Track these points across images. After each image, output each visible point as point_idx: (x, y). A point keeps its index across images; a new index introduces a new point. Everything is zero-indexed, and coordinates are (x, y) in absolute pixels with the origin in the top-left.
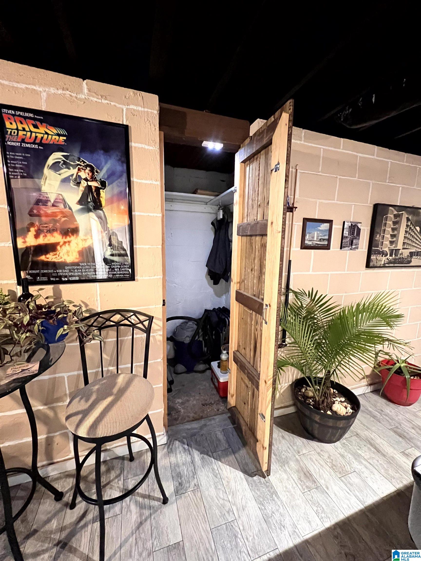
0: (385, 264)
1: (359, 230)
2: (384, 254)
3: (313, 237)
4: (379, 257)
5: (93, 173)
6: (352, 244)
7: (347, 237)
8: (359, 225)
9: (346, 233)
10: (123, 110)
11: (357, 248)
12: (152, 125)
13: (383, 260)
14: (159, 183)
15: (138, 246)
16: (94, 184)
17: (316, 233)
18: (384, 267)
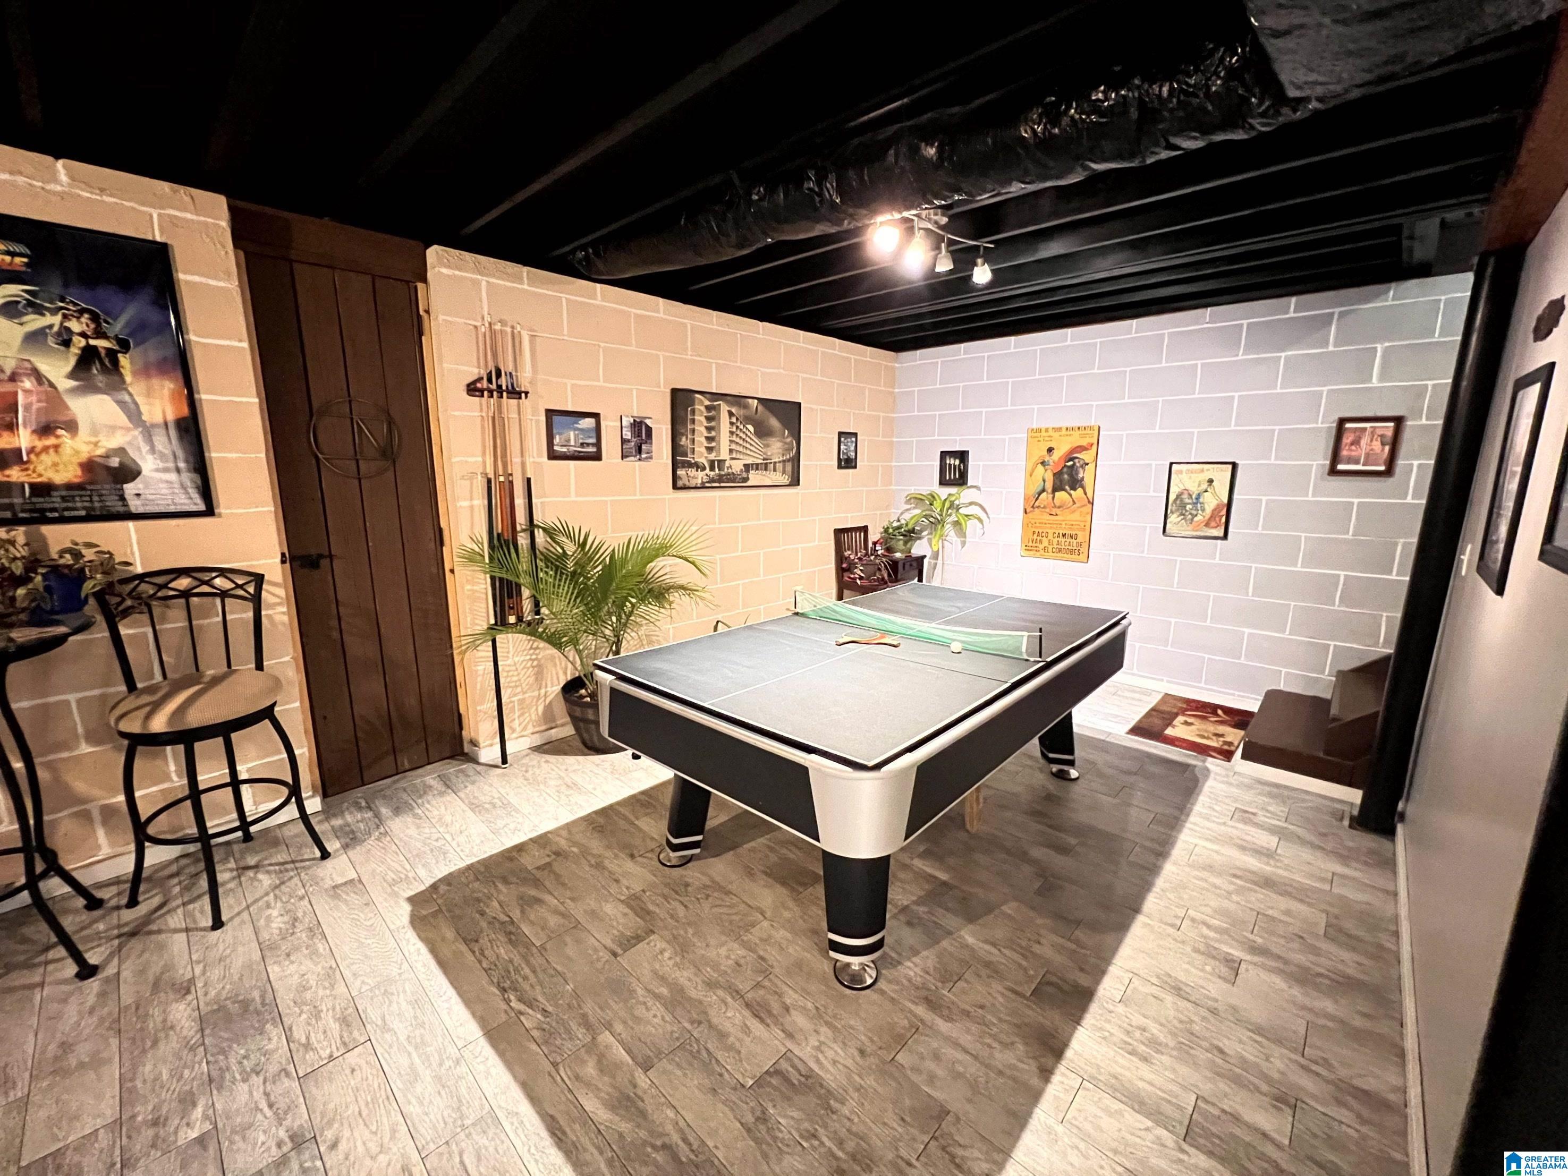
0: (703, 483)
1: (649, 430)
2: (698, 467)
3: (569, 440)
4: (692, 472)
5: (98, 325)
6: (640, 451)
7: (629, 441)
8: (648, 422)
9: (628, 435)
10: (151, 216)
11: (651, 458)
12: (219, 246)
13: (700, 477)
14: (245, 345)
15: (213, 455)
16: (101, 343)
17: (572, 434)
18: (703, 487)
